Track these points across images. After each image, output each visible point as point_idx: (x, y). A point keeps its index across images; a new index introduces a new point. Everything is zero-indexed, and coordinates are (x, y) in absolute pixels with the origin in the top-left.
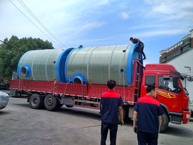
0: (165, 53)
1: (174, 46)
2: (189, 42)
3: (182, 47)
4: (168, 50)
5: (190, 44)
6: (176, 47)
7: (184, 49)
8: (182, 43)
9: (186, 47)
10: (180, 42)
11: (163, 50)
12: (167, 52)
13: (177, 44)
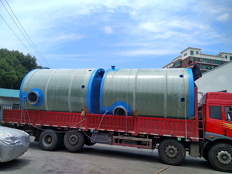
2: (180, 65)
5: (181, 67)
8: (172, 65)
10: (170, 64)
13: (167, 66)
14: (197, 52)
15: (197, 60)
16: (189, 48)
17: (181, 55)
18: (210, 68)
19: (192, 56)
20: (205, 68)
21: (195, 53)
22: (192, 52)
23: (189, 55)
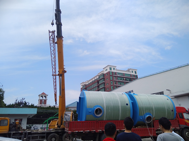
0: (86, 85)
1: (92, 79)
2: (103, 77)
3: (98, 81)
4: (88, 83)
5: (104, 78)
6: (93, 80)
7: (100, 82)
8: (98, 77)
9: (101, 80)
10: (96, 76)
11: (83, 82)
12: (87, 84)
13: (94, 78)
14: (114, 69)
15: (114, 74)
16: (108, 65)
17: (103, 70)
18: (123, 79)
19: (111, 71)
20: (120, 79)
21: (112, 69)
22: (110, 69)
23: (109, 70)
